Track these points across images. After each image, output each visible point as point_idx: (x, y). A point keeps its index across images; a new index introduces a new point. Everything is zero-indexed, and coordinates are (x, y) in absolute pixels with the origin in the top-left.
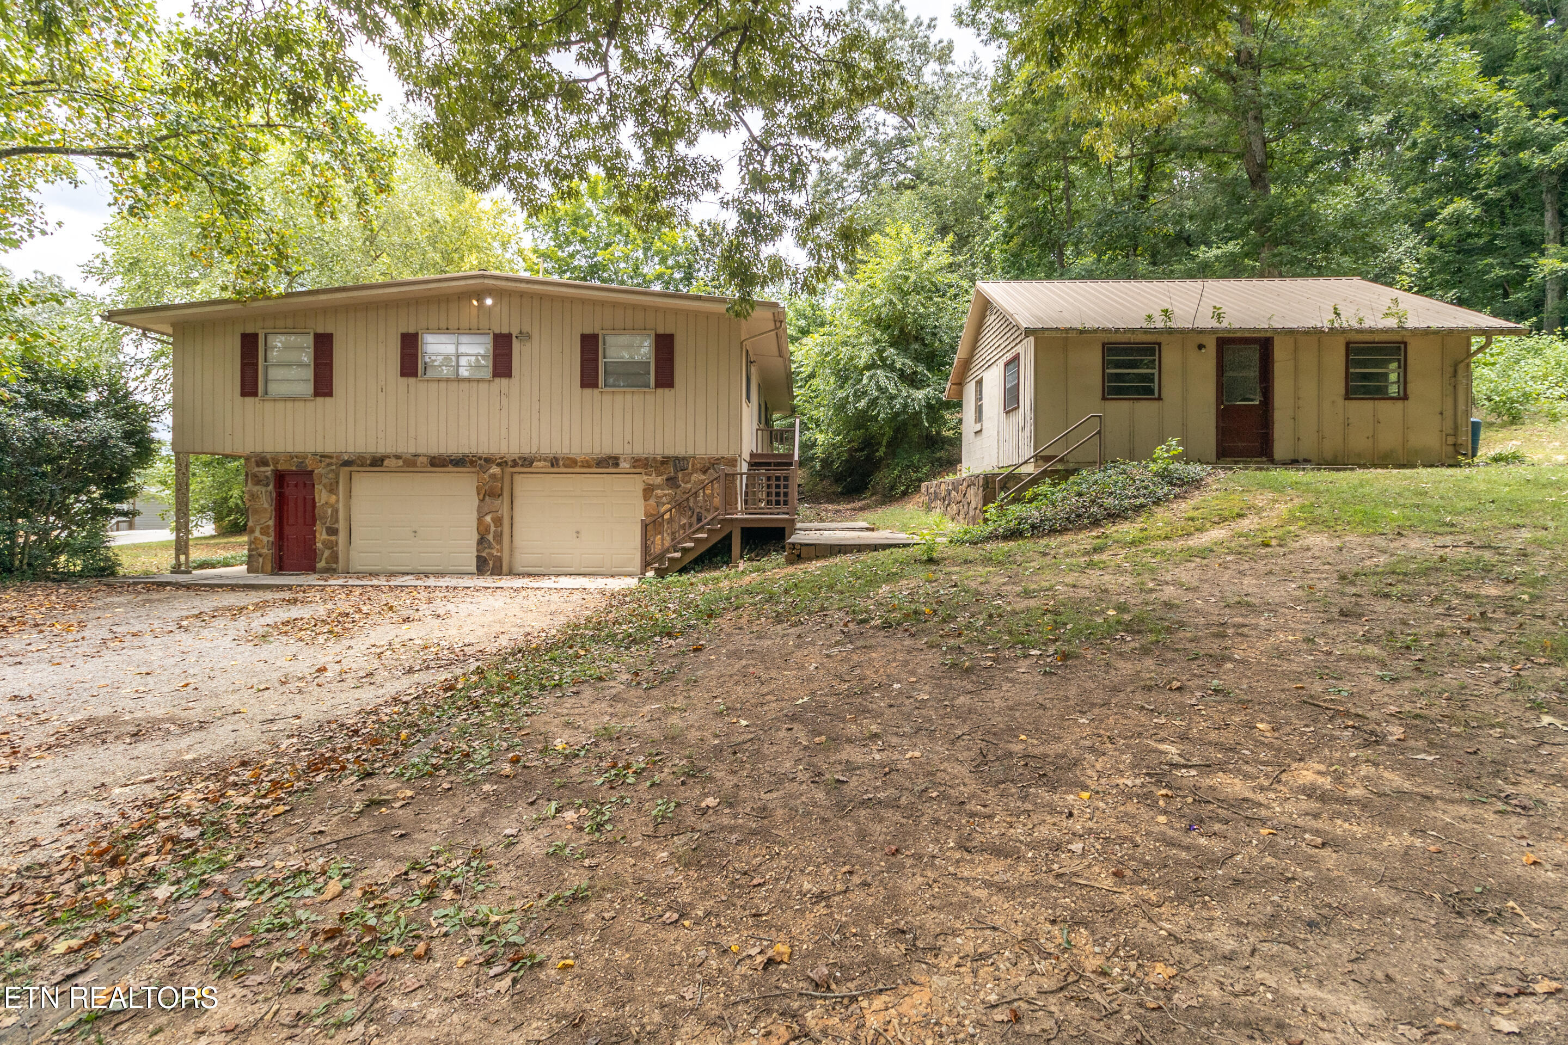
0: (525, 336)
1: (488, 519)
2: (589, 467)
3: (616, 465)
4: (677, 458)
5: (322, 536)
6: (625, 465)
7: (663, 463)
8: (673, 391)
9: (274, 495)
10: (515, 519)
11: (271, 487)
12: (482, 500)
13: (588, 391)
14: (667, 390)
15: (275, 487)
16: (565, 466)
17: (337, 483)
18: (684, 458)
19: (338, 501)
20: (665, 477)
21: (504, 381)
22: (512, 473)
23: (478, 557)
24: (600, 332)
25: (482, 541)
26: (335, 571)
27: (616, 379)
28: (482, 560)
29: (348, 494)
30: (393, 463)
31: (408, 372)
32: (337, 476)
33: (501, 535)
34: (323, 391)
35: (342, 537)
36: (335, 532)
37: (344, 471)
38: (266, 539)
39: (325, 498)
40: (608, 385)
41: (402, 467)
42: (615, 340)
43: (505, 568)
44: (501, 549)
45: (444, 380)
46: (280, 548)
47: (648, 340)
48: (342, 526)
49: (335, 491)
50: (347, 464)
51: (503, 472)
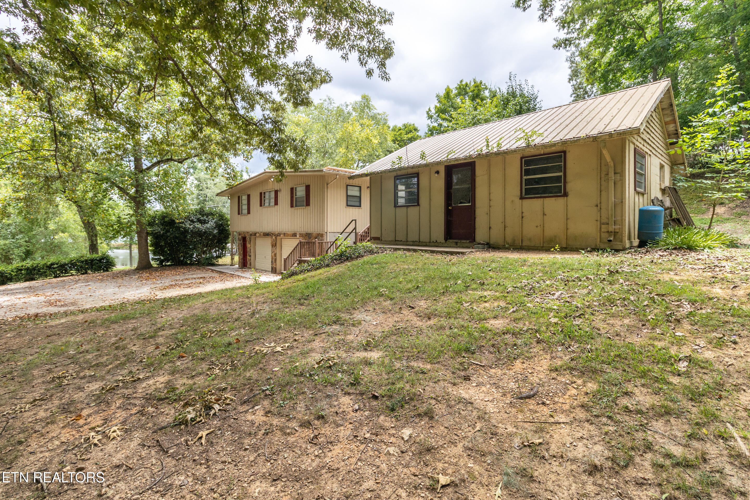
0: (280, 190)
1: (273, 254)
2: (291, 236)
4: (310, 234)
5: (248, 257)
6: (298, 236)
7: (306, 235)
8: (310, 207)
9: (242, 244)
10: (282, 254)
12: (272, 247)
13: (292, 209)
14: (308, 207)
15: (242, 241)
16: (287, 236)
17: (250, 241)
19: (251, 246)
21: (277, 206)
22: (280, 238)
24: (294, 187)
25: (272, 262)
26: (250, 268)
27: (298, 204)
28: (272, 268)
29: (255, 244)
30: (257, 235)
31: (261, 205)
32: (250, 239)
33: (276, 260)
34: (249, 212)
35: (252, 258)
36: (250, 256)
37: (253, 237)
38: (241, 257)
39: (248, 245)
40: (296, 206)
41: (260, 236)
42: (298, 189)
43: (278, 271)
44: (276, 265)
45: (267, 207)
46: (244, 260)
47: (304, 188)
48: (252, 254)
49: (250, 243)
50: (251, 235)
51: (276, 238)
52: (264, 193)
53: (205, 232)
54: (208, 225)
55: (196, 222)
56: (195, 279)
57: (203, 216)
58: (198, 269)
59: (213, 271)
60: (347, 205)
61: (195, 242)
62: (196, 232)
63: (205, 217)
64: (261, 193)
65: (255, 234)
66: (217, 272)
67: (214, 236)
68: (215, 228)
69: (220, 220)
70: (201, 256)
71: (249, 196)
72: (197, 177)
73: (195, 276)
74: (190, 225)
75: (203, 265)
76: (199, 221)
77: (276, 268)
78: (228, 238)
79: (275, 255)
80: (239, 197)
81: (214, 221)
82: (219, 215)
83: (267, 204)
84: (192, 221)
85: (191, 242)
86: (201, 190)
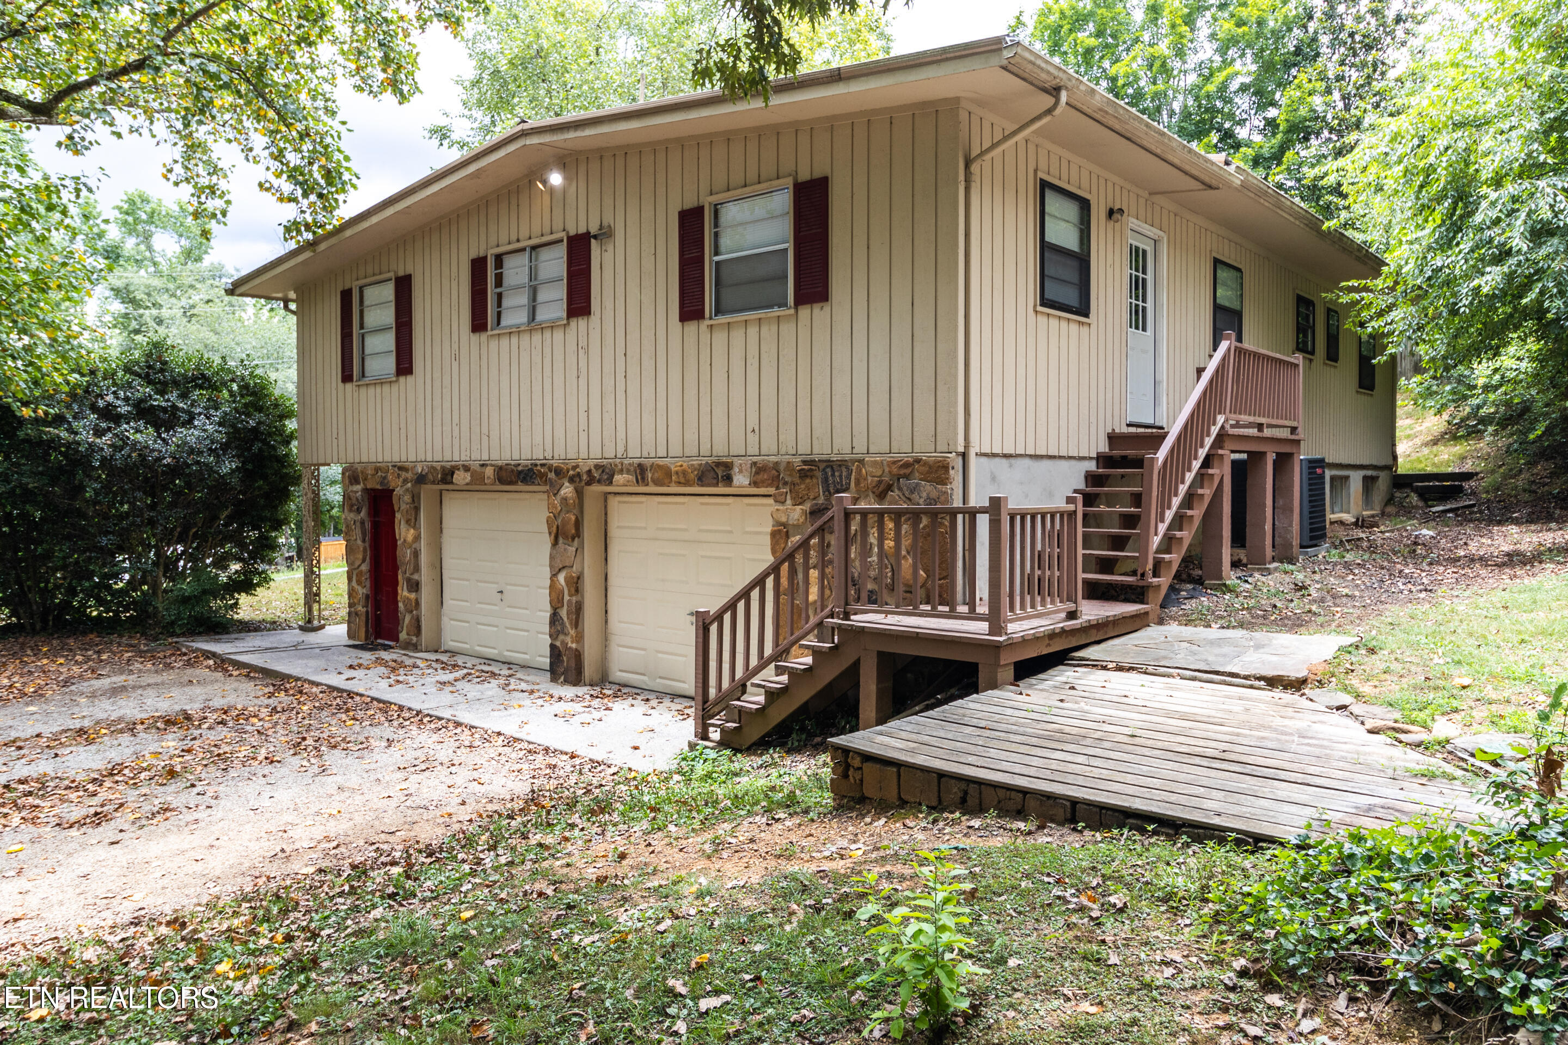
0: (605, 234)
1: (561, 578)
2: (687, 483)
3: (728, 480)
4: (829, 464)
5: (403, 592)
6: (741, 480)
7: (804, 475)
8: (827, 308)
9: (368, 525)
10: (612, 580)
11: (363, 514)
12: (555, 543)
13: (691, 327)
14: (816, 308)
15: (369, 514)
16: (657, 483)
17: (417, 509)
18: (843, 464)
19: (417, 538)
20: (807, 506)
21: (582, 322)
22: (606, 495)
23: (553, 647)
24: (707, 201)
25: (555, 619)
26: (415, 647)
27: (728, 297)
28: (556, 653)
29: (438, 527)
30: (461, 478)
31: (478, 325)
32: (415, 498)
33: (578, 611)
34: (404, 366)
35: (426, 595)
36: (415, 586)
37: (427, 491)
38: (362, 591)
39: (404, 533)
40: (718, 311)
41: (478, 484)
42: (731, 213)
43: (589, 671)
44: (579, 638)
45: (516, 331)
46: (377, 605)
47: (782, 201)
48: (425, 576)
49: (413, 522)
50: (421, 479)
51: (579, 493)
52: (499, 259)
53: (176, 470)
54: (191, 435)
55: (127, 418)
56: (131, 728)
57: (162, 393)
58: (141, 654)
59: (223, 664)
60: (1045, 302)
61: (123, 516)
62: (128, 471)
63: (173, 396)
64: (478, 266)
65: (447, 475)
66: (252, 672)
67: (221, 485)
68: (225, 447)
69: (247, 410)
70: (155, 586)
71: (404, 286)
72: (119, 284)
73: (128, 708)
74: (99, 433)
75: (169, 629)
76: (143, 411)
77: (578, 656)
78: (285, 496)
79: (576, 584)
80: (346, 296)
81: (217, 415)
82: (245, 387)
83: (515, 316)
84: (109, 414)
85: (106, 517)
86: (137, 332)
